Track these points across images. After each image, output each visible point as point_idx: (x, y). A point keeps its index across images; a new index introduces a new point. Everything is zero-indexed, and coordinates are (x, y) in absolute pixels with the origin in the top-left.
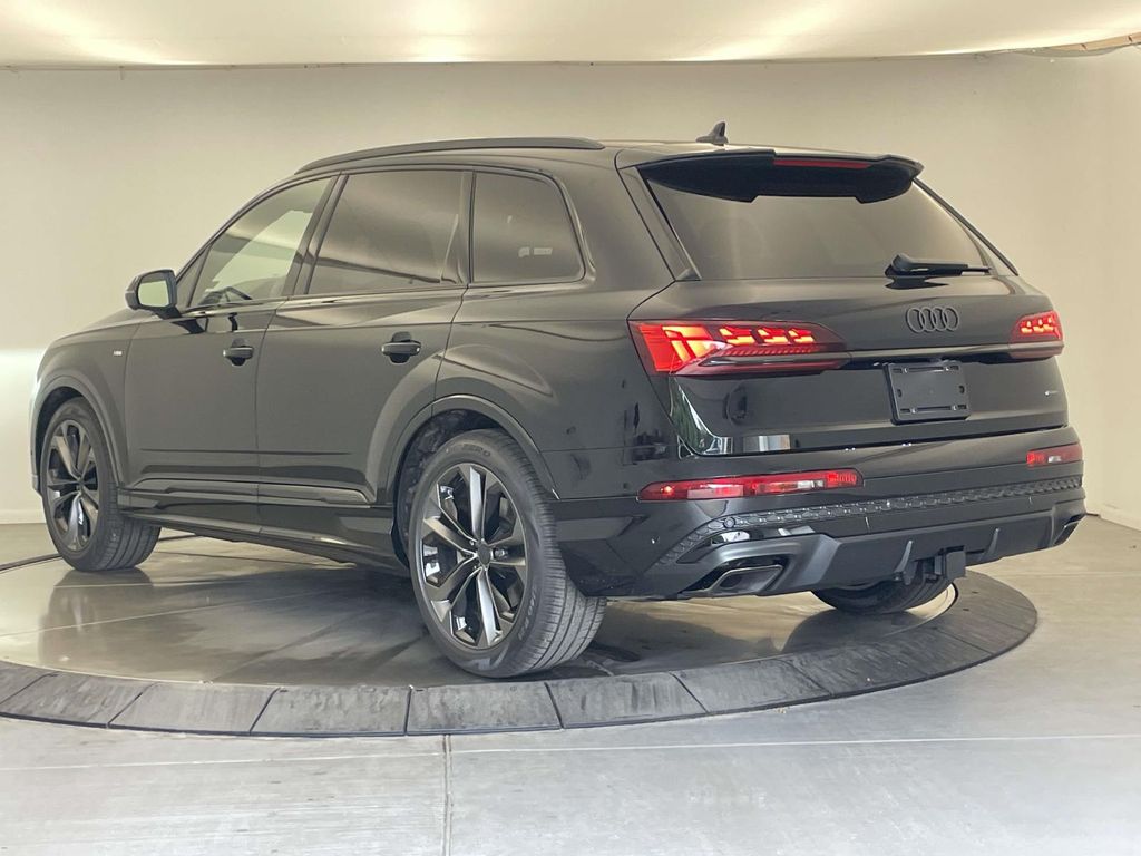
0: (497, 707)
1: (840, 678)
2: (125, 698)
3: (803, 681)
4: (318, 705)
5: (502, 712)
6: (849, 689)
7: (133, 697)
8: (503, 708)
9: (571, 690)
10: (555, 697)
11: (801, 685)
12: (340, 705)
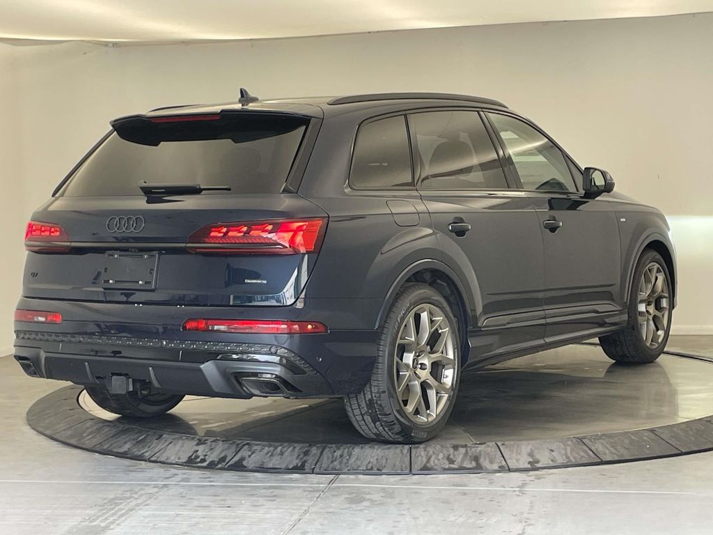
0: (373, 460)
1: (614, 451)
2: (163, 445)
3: (586, 452)
4: (267, 454)
5: (375, 463)
6: (616, 458)
7: (167, 443)
8: (377, 459)
9: (425, 450)
10: (413, 455)
11: (582, 454)
12: (282, 453)
